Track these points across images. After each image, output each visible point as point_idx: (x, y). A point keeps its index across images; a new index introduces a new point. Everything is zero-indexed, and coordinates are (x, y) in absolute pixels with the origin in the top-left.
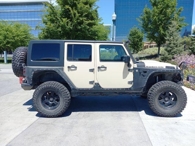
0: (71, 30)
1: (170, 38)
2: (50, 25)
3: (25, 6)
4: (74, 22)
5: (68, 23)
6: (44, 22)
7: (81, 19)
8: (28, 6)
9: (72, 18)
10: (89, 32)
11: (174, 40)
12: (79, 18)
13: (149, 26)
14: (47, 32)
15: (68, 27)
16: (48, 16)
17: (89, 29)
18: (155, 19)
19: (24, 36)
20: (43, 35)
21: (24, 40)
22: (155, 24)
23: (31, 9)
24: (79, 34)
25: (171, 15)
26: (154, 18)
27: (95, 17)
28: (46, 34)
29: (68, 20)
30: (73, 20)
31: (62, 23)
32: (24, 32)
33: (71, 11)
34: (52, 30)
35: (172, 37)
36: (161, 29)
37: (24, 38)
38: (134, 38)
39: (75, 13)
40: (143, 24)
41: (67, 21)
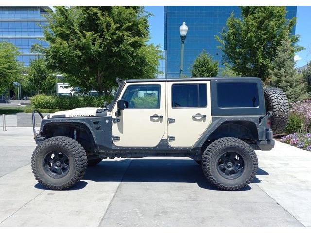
0: (99, 54)
1: (281, 72)
2: (61, 44)
3: (4, 12)
4: (107, 39)
5: (94, 40)
6: (48, 39)
7: (120, 33)
8: (10, 12)
9: (102, 32)
10: (133, 58)
11: (286, 74)
12: (117, 32)
13: (237, 50)
14: (54, 57)
15: (93, 48)
16: (57, 26)
17: (133, 52)
18: (251, 37)
19: (6, 65)
20: (46, 63)
21: (5, 72)
22: (250, 47)
23: (14, 17)
24: (114, 62)
25: (276, 30)
26: (249, 35)
27: (144, 31)
28: (51, 60)
29: (96, 35)
30: (106, 36)
31: (84, 41)
32: (5, 57)
33: (102, 19)
34: (64, 54)
35: (283, 70)
36: (259, 54)
37: (5, 68)
38: (203, 72)
39: (109, 23)
40: (226, 47)
41: (92, 38)
